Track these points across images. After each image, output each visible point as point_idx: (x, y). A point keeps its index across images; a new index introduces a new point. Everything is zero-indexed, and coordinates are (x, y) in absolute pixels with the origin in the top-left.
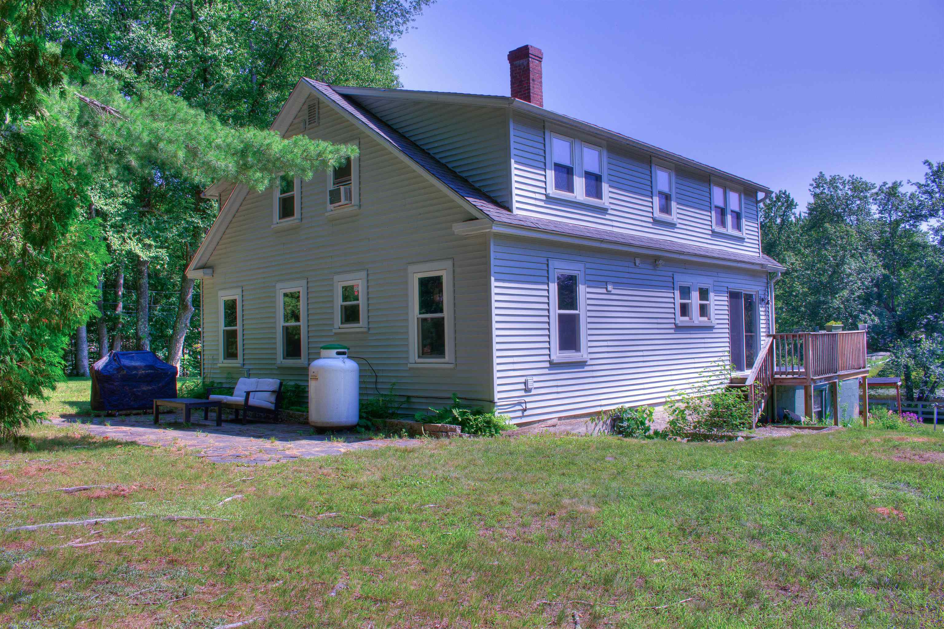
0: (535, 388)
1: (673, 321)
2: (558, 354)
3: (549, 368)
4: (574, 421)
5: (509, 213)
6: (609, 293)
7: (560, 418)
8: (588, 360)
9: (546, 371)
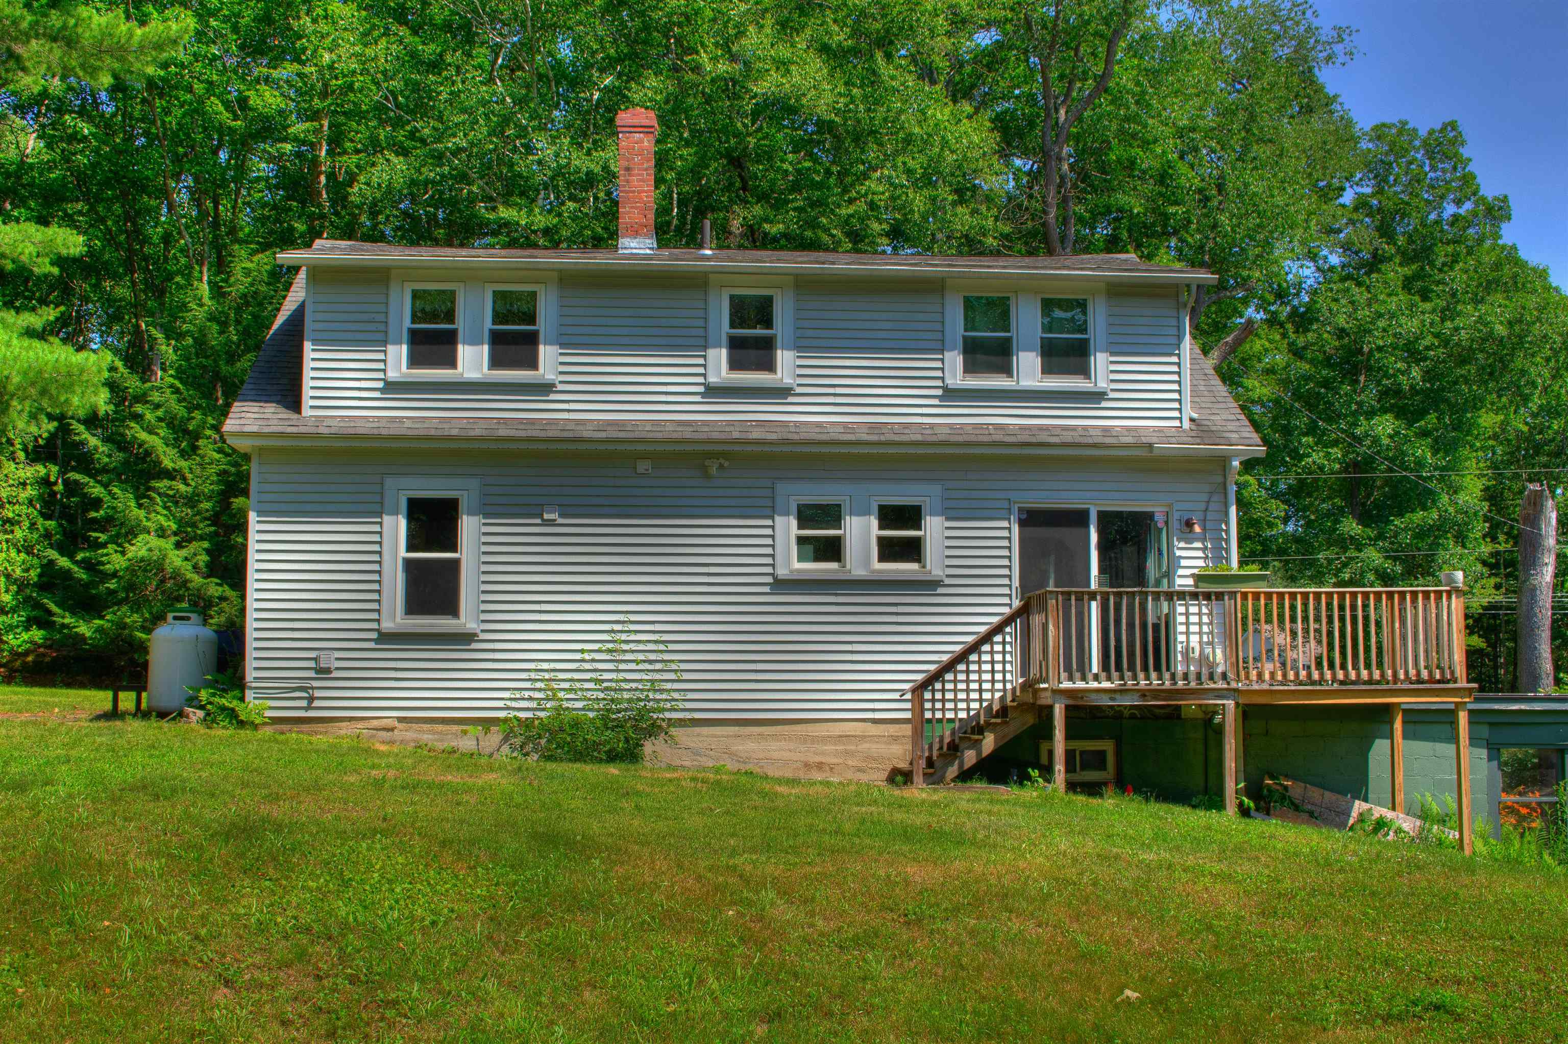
0: (337, 669)
1: (769, 570)
2: (398, 620)
3: (376, 641)
4: (440, 727)
5: (296, 416)
6: (551, 523)
7: (401, 720)
8: (478, 631)
9: (372, 645)
